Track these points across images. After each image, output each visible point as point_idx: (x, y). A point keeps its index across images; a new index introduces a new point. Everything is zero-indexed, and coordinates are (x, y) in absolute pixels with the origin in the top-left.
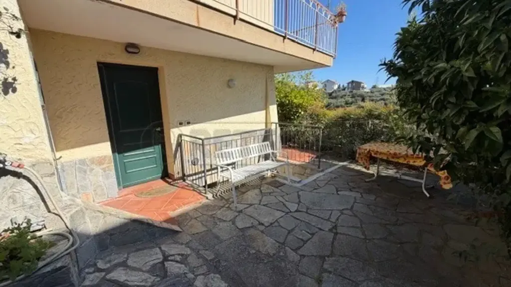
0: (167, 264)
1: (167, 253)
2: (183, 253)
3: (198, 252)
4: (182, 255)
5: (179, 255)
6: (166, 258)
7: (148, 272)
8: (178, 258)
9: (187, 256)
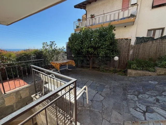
0: (145, 110)
1: (143, 114)
2: (134, 110)
3: (127, 107)
4: (135, 109)
5: (137, 111)
6: (144, 113)
7: (155, 112)
8: (138, 109)
9: (133, 108)
